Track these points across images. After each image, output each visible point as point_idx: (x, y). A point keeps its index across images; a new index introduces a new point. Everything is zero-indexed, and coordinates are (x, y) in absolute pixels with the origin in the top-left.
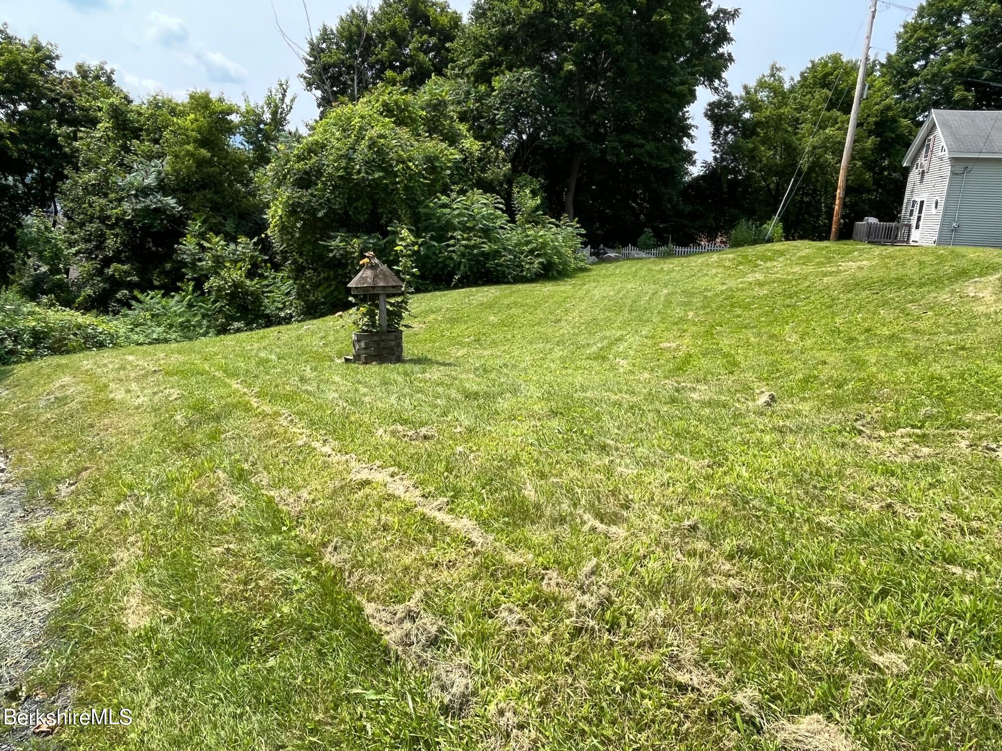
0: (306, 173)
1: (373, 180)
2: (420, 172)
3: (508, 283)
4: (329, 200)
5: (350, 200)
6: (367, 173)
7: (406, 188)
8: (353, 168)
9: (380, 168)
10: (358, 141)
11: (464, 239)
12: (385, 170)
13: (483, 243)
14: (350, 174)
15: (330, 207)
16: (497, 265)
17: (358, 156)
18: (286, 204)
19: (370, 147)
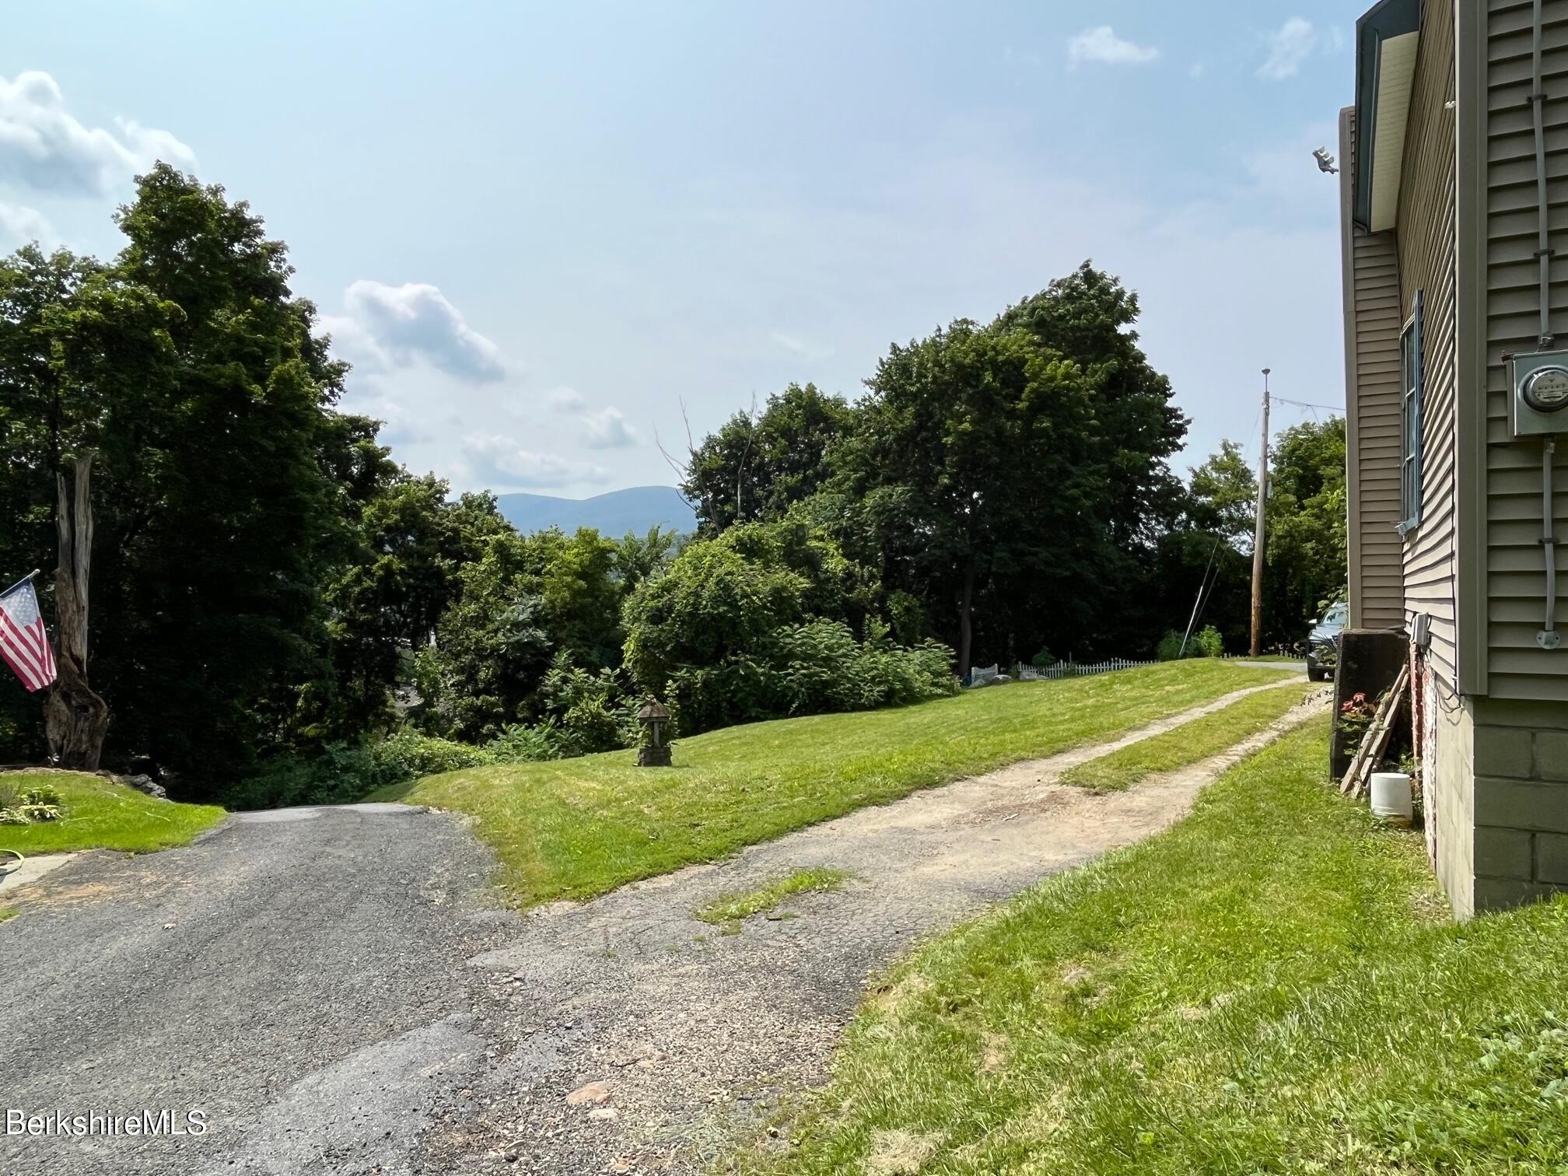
0: (659, 610)
1: (719, 614)
2: (765, 604)
3: (846, 711)
4: (677, 635)
5: (697, 634)
6: (712, 607)
7: (751, 621)
8: (700, 604)
9: (725, 603)
10: (706, 579)
11: (803, 668)
12: (729, 605)
13: (823, 672)
14: (698, 609)
15: (678, 641)
16: (835, 693)
17: (706, 594)
18: (637, 640)
19: (717, 584)
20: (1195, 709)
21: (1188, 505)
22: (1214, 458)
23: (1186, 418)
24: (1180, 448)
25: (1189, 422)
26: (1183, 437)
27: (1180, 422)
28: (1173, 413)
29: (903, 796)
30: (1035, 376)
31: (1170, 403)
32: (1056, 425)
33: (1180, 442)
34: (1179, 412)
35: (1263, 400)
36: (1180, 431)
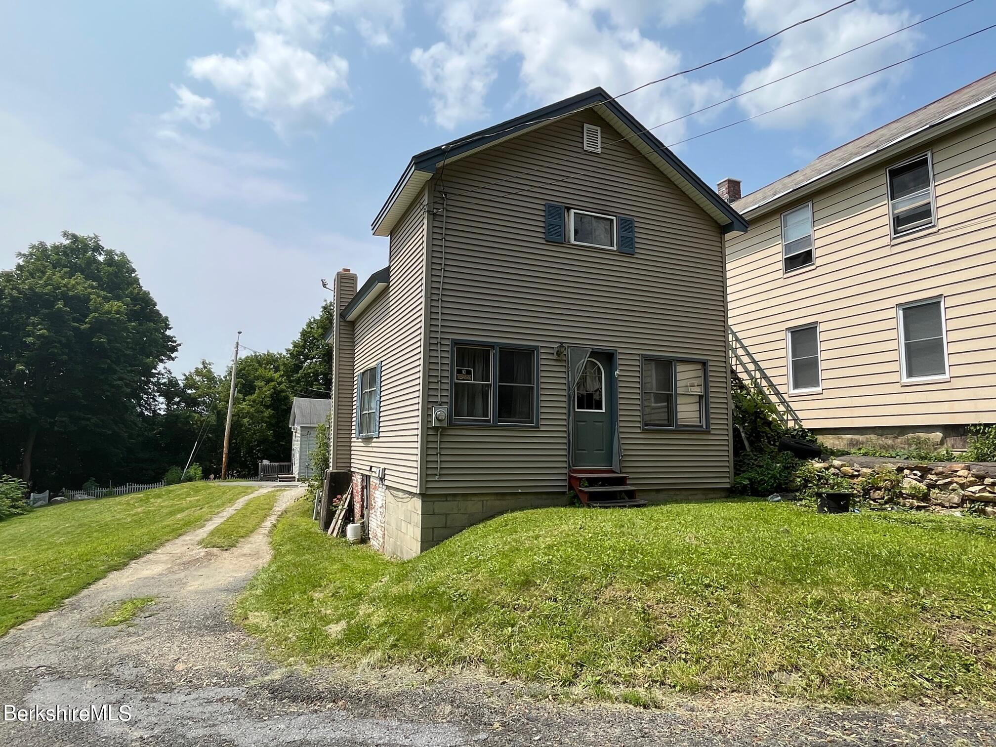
20: (227, 509)
21: (182, 393)
22: (197, 369)
23: (178, 343)
24: (173, 359)
25: (179, 345)
26: (175, 353)
27: (175, 344)
28: (170, 339)
29: (126, 565)
30: (96, 310)
31: (168, 333)
32: (109, 341)
33: (173, 355)
34: (174, 339)
35: (235, 346)
36: (174, 349)
